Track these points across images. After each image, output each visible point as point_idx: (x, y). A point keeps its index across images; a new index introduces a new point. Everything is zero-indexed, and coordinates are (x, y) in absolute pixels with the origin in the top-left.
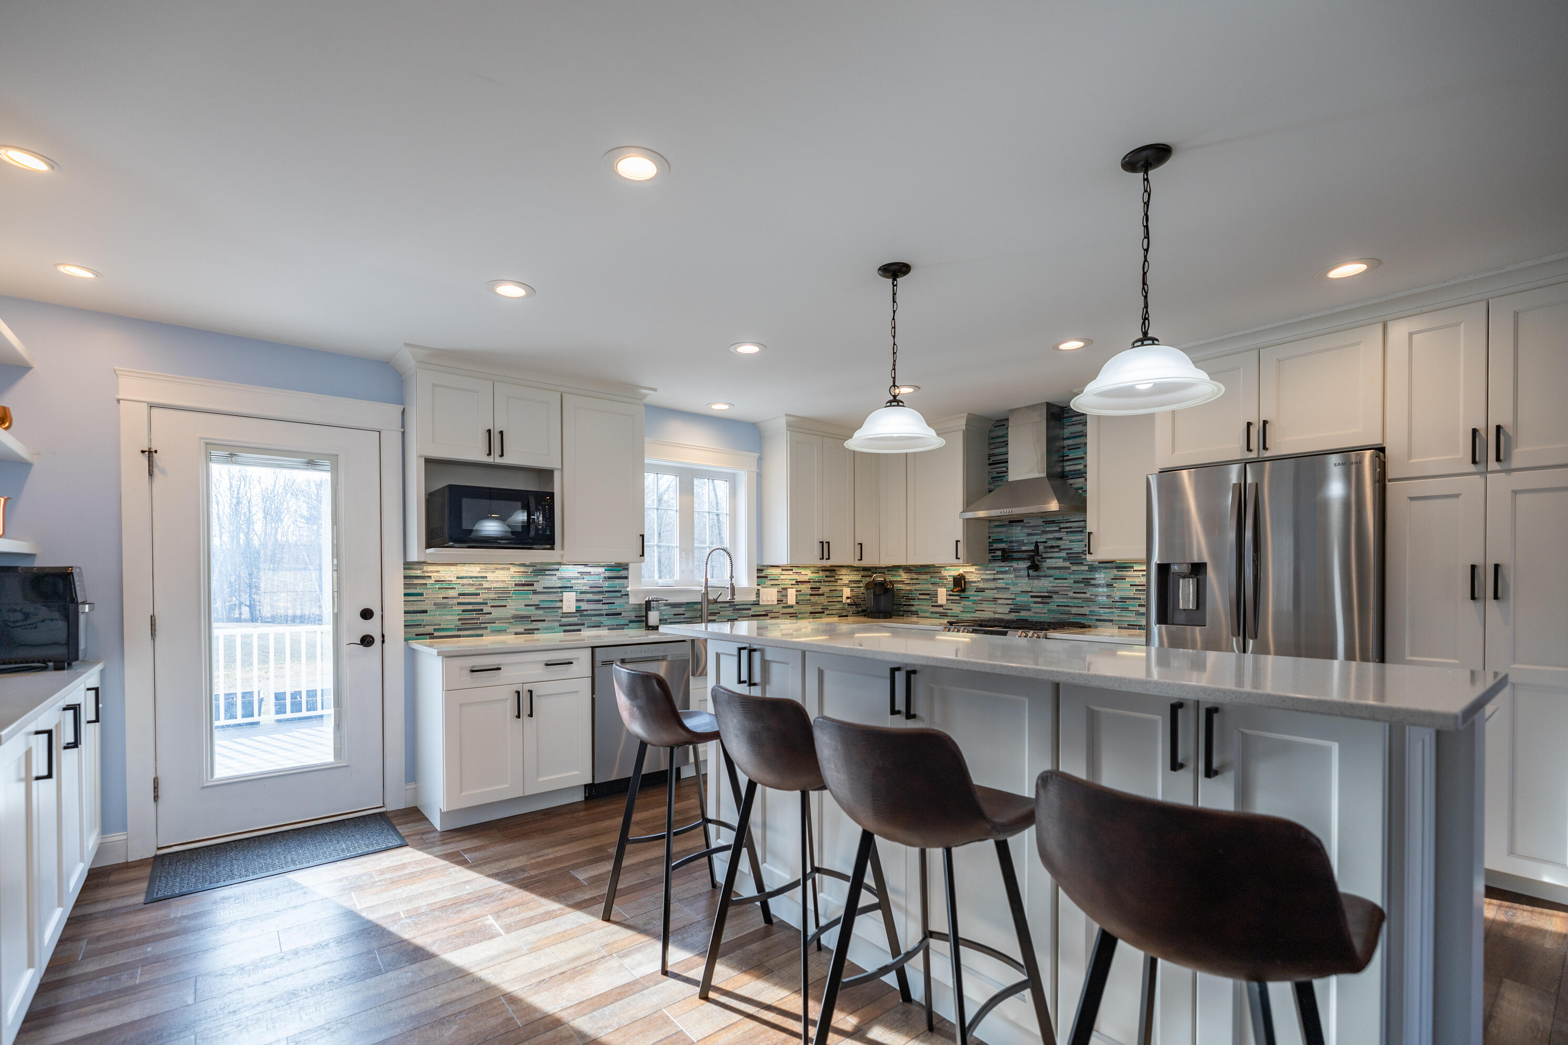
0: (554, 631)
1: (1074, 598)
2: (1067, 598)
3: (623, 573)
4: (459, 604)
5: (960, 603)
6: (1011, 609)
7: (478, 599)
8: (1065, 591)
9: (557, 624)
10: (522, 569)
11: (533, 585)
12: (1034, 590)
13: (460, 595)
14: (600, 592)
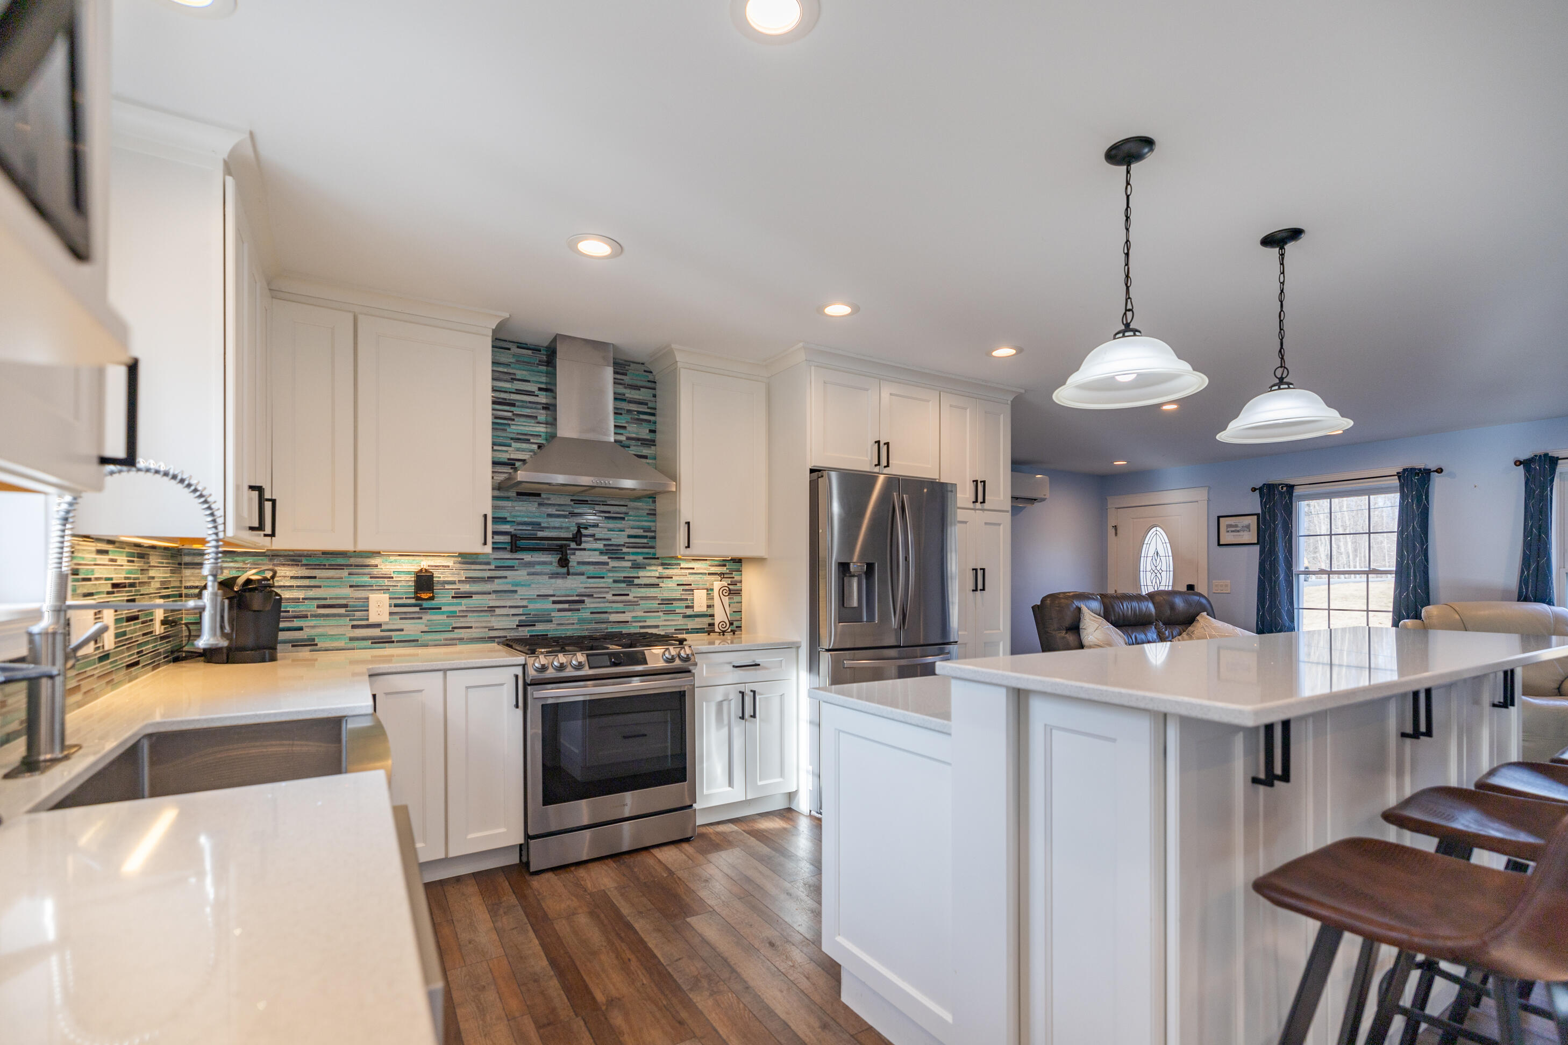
1: (614, 602)
2: (604, 602)
5: (421, 618)
6: (520, 621)
8: (601, 592)
12: (558, 593)
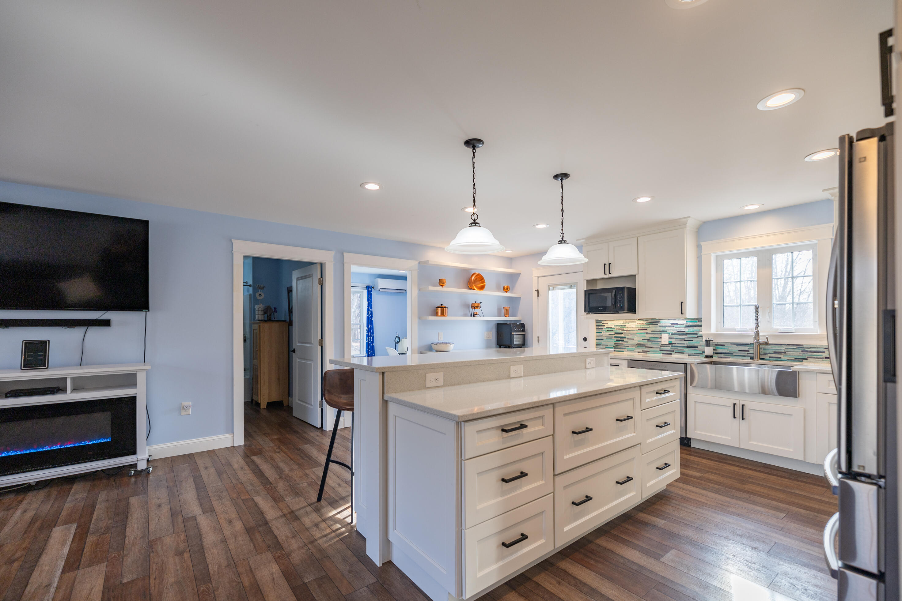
0: (657, 353)
3: (699, 324)
4: (615, 337)
7: (622, 335)
9: (659, 350)
10: (642, 322)
11: (646, 329)
13: (615, 333)
14: (683, 334)
